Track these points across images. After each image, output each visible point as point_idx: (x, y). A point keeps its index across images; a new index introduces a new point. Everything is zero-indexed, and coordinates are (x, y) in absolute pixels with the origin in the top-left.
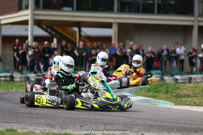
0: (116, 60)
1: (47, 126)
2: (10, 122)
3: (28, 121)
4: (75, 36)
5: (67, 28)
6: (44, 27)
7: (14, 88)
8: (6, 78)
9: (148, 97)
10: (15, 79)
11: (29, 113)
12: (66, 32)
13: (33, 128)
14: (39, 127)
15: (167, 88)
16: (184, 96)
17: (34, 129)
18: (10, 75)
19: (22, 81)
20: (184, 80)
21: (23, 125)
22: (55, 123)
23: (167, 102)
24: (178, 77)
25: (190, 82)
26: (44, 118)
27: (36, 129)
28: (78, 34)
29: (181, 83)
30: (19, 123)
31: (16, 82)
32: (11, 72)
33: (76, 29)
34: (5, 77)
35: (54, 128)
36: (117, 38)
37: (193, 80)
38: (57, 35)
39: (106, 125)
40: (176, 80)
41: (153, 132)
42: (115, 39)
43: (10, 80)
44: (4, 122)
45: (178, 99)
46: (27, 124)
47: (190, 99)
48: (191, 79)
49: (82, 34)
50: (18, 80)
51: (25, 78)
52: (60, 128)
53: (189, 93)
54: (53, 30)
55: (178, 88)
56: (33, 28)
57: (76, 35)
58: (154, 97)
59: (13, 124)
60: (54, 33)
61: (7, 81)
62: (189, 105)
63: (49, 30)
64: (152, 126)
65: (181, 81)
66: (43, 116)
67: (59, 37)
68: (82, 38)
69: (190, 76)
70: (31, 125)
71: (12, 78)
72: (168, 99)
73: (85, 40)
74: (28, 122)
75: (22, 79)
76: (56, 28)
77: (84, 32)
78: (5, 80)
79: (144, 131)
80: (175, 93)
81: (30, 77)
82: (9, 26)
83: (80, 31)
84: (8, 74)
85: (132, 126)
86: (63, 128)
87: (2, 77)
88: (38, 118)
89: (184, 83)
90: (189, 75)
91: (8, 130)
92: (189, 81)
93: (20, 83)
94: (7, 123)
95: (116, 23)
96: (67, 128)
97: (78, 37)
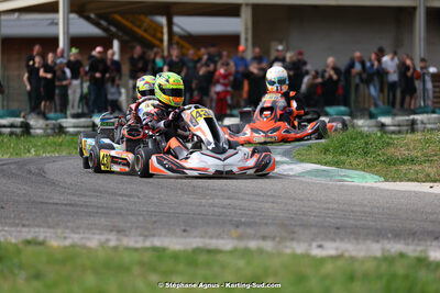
0: (250, 84)
1: (111, 231)
2: (28, 226)
3: (69, 221)
4: (159, 35)
5: (142, 17)
6: (92, 16)
7: (32, 151)
8: (14, 129)
9: (326, 164)
10: (32, 131)
11: (70, 205)
12: (139, 27)
13: (82, 235)
14: (94, 234)
15: (366, 143)
16: (404, 162)
17: (82, 238)
18: (22, 122)
19: (48, 136)
20: (399, 126)
21: (59, 231)
22: (129, 225)
23: (367, 175)
24: (386, 120)
25: (413, 131)
26: (102, 213)
27: (89, 239)
28: (165, 30)
29: (393, 132)
30: (49, 227)
31: (34, 137)
32: (22, 114)
33: (163, 20)
34: (12, 126)
35: (126, 236)
36: (250, 36)
37: (420, 126)
38: (120, 34)
39: (237, 227)
40: (383, 125)
41: (342, 240)
42: (246, 40)
43: (23, 134)
44: (17, 225)
45: (390, 167)
46: (67, 228)
47: (417, 168)
48: (413, 123)
49: (176, 29)
50: (39, 131)
51: (53, 129)
52: (141, 235)
53: (414, 153)
54: (112, 22)
55: (388, 144)
56: (68, 19)
57: (162, 33)
58: (337, 164)
59: (37, 229)
60: (113, 29)
61: (16, 135)
62: (416, 180)
63: (103, 23)
64: (338, 228)
65: (392, 128)
66: (100, 210)
67: (125, 38)
68: (176, 39)
69: (412, 117)
70: (75, 230)
71: (26, 128)
72: (368, 168)
73: (182, 42)
74: (69, 224)
75: (49, 131)
76: (118, 18)
77: (179, 26)
78: (11, 134)
79: (322, 240)
80: (384, 154)
81: (64, 125)
82: (16, 15)
83: (170, 24)
84: (18, 120)
85: (296, 229)
86: (146, 236)
87: (4, 126)
88: (89, 214)
89: (400, 132)
90: (409, 115)
91: (28, 242)
92: (409, 128)
93: (44, 140)
94: (24, 226)
95: (247, 5)
96: (154, 236)
97: (166, 37)
